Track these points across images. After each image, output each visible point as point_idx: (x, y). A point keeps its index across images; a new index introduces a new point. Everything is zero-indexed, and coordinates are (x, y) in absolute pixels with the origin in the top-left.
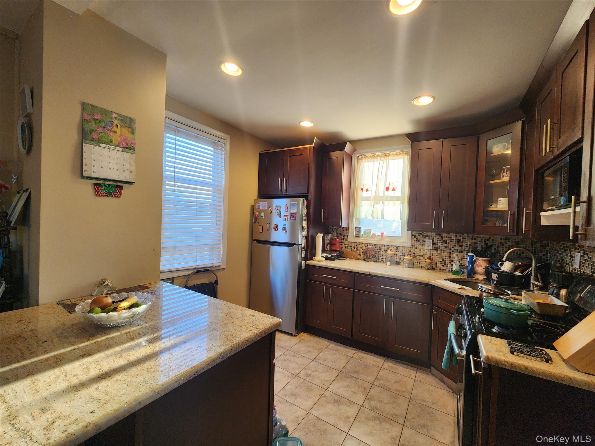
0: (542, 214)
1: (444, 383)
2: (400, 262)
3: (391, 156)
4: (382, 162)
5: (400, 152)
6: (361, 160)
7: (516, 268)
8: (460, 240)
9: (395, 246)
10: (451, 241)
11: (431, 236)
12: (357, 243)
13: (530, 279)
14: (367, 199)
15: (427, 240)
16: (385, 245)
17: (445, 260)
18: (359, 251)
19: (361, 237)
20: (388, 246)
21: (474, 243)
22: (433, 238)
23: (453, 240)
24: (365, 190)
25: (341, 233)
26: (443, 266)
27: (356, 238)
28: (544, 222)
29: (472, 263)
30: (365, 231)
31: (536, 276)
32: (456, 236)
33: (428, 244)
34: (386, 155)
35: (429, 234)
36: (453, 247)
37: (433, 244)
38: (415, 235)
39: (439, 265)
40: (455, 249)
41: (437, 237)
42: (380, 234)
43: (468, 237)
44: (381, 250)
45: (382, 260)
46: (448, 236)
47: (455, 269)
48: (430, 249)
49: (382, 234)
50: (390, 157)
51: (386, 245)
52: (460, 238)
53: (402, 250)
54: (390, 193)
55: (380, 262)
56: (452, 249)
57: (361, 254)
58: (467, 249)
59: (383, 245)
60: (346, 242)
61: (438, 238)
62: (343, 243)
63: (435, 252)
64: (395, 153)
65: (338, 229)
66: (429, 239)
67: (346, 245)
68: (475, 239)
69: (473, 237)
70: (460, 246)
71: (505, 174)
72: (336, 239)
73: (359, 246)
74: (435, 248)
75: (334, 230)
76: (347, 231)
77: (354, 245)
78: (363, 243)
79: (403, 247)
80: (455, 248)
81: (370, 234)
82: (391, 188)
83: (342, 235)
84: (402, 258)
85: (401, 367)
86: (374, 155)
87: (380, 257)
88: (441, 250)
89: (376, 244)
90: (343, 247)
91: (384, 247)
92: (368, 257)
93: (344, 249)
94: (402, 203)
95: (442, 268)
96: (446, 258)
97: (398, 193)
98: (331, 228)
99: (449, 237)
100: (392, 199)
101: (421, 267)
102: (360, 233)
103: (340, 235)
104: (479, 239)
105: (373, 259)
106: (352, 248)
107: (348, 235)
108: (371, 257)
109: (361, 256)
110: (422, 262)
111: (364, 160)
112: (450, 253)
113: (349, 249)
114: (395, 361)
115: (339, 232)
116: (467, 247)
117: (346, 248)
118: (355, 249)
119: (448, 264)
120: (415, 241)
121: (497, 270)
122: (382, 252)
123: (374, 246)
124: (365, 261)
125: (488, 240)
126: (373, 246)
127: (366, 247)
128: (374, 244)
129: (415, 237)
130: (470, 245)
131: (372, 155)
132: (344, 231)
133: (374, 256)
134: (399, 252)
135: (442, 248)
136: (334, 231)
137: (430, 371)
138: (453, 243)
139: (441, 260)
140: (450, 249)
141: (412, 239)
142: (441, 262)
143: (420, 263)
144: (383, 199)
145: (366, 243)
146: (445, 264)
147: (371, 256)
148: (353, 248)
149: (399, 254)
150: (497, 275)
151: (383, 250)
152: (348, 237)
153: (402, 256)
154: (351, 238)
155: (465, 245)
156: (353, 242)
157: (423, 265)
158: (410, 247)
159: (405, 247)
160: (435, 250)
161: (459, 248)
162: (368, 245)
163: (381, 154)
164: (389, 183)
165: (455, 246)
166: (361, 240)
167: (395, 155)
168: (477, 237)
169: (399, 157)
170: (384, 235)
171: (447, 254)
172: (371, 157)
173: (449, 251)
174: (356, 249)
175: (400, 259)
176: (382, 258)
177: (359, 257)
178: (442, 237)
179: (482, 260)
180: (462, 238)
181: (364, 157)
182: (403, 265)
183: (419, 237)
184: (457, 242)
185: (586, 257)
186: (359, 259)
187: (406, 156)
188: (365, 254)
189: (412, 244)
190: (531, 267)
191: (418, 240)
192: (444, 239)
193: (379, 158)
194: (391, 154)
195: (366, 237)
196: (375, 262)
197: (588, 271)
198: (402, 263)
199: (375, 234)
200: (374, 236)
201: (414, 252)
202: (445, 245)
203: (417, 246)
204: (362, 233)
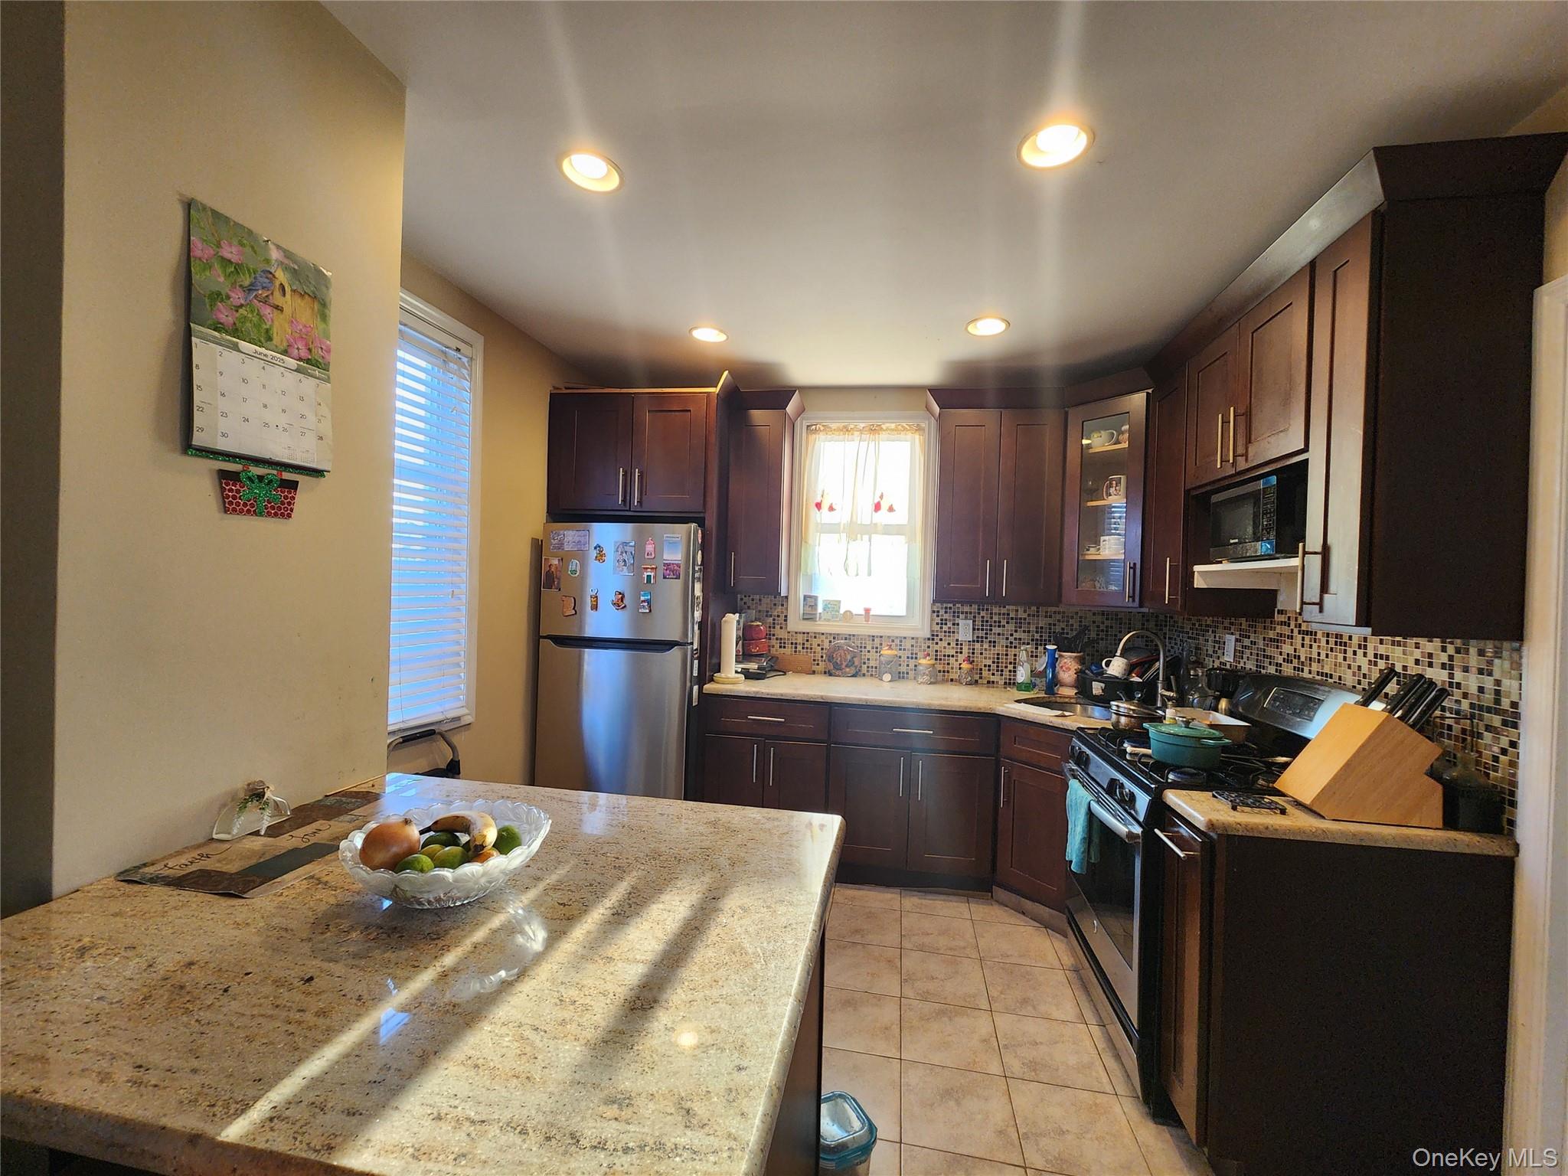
0: (1197, 568)
1: (1024, 914)
2: (908, 673)
3: (884, 433)
4: (864, 444)
5: (904, 424)
6: (814, 436)
7: (1131, 669)
8: (1025, 619)
9: (897, 637)
10: (1008, 623)
11: (971, 613)
12: (808, 633)
13: (1157, 688)
14: (833, 529)
15: (961, 622)
16: (873, 636)
17: (998, 663)
18: (815, 652)
19: (818, 619)
20: (881, 637)
21: (1050, 624)
22: (975, 617)
23: (1012, 618)
24: (825, 506)
25: (767, 612)
26: (993, 674)
27: (805, 622)
28: (1199, 583)
29: (1053, 663)
30: (826, 605)
31: (1167, 679)
32: (1017, 611)
33: (965, 631)
34: (874, 430)
35: (967, 609)
36: (1012, 635)
37: (974, 629)
38: (938, 612)
39: (985, 673)
40: (1015, 639)
41: (983, 613)
42: (863, 613)
43: (1038, 612)
44: (865, 647)
45: (868, 671)
46: (1003, 611)
47: (1023, 678)
48: (969, 641)
49: (867, 611)
50: (883, 435)
51: (877, 637)
52: (1025, 616)
53: (912, 646)
54: (883, 517)
55: (864, 675)
56: (1011, 639)
57: (818, 660)
58: (1037, 636)
59: (869, 636)
60: (780, 633)
61: (983, 617)
62: (774, 635)
63: (977, 646)
64: (893, 426)
65: (760, 600)
66: (966, 618)
67: (781, 639)
68: (1051, 617)
69: (1046, 612)
70: (1024, 632)
71: (1112, 490)
72: (758, 626)
73: (815, 642)
74: (978, 637)
75: (750, 603)
76: (782, 605)
77: (800, 639)
78: (823, 634)
79: (913, 638)
80: (1016, 635)
81: (838, 611)
82: (885, 506)
83: (771, 616)
84: (912, 663)
85: (936, 902)
86: (845, 427)
87: (864, 663)
88: (990, 642)
89: (854, 635)
90: (773, 647)
91: (873, 640)
92: (838, 667)
93: (776, 651)
94: (910, 542)
95: (992, 678)
96: (998, 659)
97: (901, 517)
98: (742, 599)
99: (1004, 614)
100: (889, 530)
101: (952, 680)
102: (816, 609)
103: (767, 616)
104: (1059, 617)
105: (848, 670)
106: (796, 648)
107: (786, 616)
108: (843, 666)
109: (818, 664)
110: (952, 668)
111: (822, 436)
112: (1007, 647)
113: (788, 650)
114: (919, 892)
115: (763, 607)
116: (1037, 632)
117: (780, 647)
118: (803, 648)
119: (1002, 671)
120: (937, 624)
121: (1100, 675)
122: (869, 652)
123: (850, 639)
124: (831, 675)
125: (1072, 617)
126: (846, 639)
127: (830, 642)
128: (850, 635)
129: (938, 616)
130: (1042, 628)
131: (840, 425)
132: (775, 605)
133: (851, 664)
134: (904, 650)
135: (991, 638)
136: (749, 608)
137: (992, 896)
138: (1011, 627)
139: (988, 662)
140: (1007, 639)
141: (932, 620)
142: (989, 666)
143: (948, 672)
144: (870, 530)
145: (831, 634)
146: (997, 671)
147: (845, 664)
148: (800, 648)
149: (904, 654)
150: (1103, 685)
151: (869, 648)
152: (786, 620)
153: (912, 658)
154: (795, 624)
155: (1033, 628)
156: (800, 633)
157: (955, 676)
158: (929, 639)
159: (917, 638)
160: (978, 642)
161: (1023, 636)
162: (834, 638)
163: (862, 425)
164: (880, 495)
165: (1016, 631)
166: (819, 626)
167: (893, 430)
168: (1055, 612)
169: (902, 436)
170: (872, 613)
171: (999, 649)
172: (839, 430)
173: (1004, 642)
174: (807, 648)
175: (908, 665)
176: (868, 667)
177: (815, 668)
178: (991, 614)
179: (1071, 657)
180: (1029, 615)
181: (822, 428)
182: (915, 678)
183: (946, 616)
184: (1019, 623)
185: (1247, 642)
186: (814, 672)
187: (917, 436)
188: (830, 658)
189: (932, 631)
190: (1157, 664)
191: (943, 622)
192: (995, 618)
193: (857, 433)
194: (884, 427)
195: (829, 620)
196: (853, 676)
197: (1250, 665)
198: (912, 674)
199: (850, 612)
200: (849, 615)
201: (937, 647)
202: (996, 630)
203: (941, 635)
204: (820, 609)
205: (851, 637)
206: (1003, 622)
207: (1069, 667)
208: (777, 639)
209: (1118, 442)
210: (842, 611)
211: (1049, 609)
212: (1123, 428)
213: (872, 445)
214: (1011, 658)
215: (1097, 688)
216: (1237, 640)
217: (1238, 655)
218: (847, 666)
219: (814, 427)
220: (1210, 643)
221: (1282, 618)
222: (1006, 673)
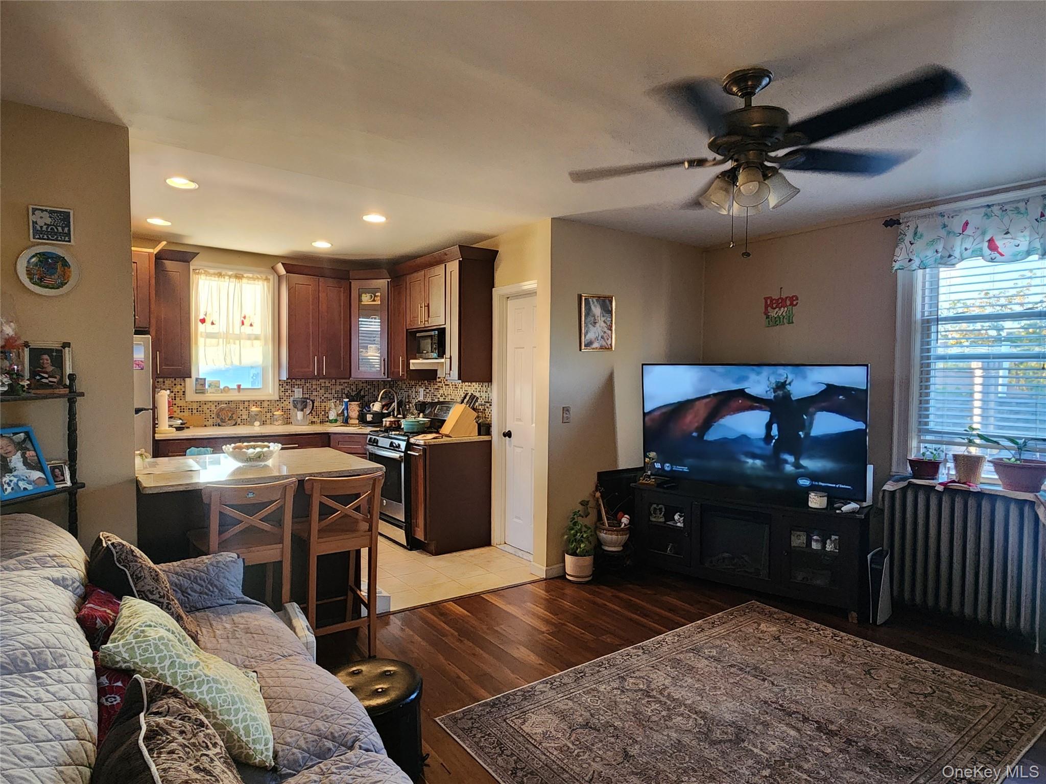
0: (412, 361)
2: (266, 421)
4: (232, 285)
5: (258, 275)
6: (198, 276)
7: (383, 406)
8: (330, 387)
9: (258, 401)
10: (321, 389)
11: (301, 385)
12: (200, 402)
14: (214, 336)
15: (296, 390)
16: (244, 401)
17: (316, 410)
18: (205, 414)
19: (206, 393)
20: (249, 401)
22: (303, 387)
23: (323, 387)
24: (208, 321)
26: (314, 416)
27: (197, 395)
28: (412, 367)
29: (346, 408)
30: (210, 383)
31: (398, 410)
32: (325, 383)
33: (298, 394)
34: (238, 277)
35: (298, 382)
36: (323, 396)
37: (303, 394)
38: (282, 385)
39: (310, 416)
40: (325, 398)
41: (307, 385)
42: (236, 387)
43: (335, 382)
44: (239, 408)
45: (242, 422)
46: (318, 382)
47: (333, 417)
49: (239, 386)
50: (244, 280)
51: (247, 401)
52: (329, 385)
53: (268, 405)
54: (246, 329)
55: (240, 424)
56: (323, 398)
58: (336, 396)
59: (241, 401)
60: (180, 403)
61: (308, 387)
62: (176, 404)
64: (251, 275)
65: (164, 382)
66: (298, 387)
68: (342, 385)
69: (339, 382)
70: (329, 393)
73: (205, 407)
77: (195, 406)
78: (210, 402)
79: (268, 401)
80: (325, 396)
81: (219, 387)
82: (247, 322)
84: (269, 415)
86: (218, 273)
87: (240, 417)
89: (232, 401)
91: (244, 403)
92: (223, 421)
94: (266, 344)
95: (314, 420)
97: (257, 330)
99: (318, 385)
100: (249, 337)
102: (205, 386)
104: (346, 385)
105: (229, 422)
107: (183, 392)
108: (226, 420)
111: (204, 277)
112: (321, 402)
113: (186, 414)
116: (335, 393)
117: (181, 412)
118: (197, 411)
120: (282, 391)
121: (370, 411)
122: (242, 410)
124: (219, 425)
126: (226, 403)
127: (216, 406)
129: (282, 387)
130: (338, 391)
131: (216, 271)
132: (175, 385)
133: (231, 418)
134: (264, 407)
135: (312, 397)
138: (322, 391)
140: (321, 398)
141: (280, 389)
144: (239, 338)
145: (216, 402)
146: (316, 415)
147: (227, 419)
148: (194, 411)
149: (264, 410)
150: (372, 416)
151: (241, 408)
153: (269, 412)
154: (191, 396)
155: (334, 391)
156: (194, 402)
158: (278, 400)
159: (271, 400)
161: (329, 396)
162: (218, 404)
163: (230, 273)
164: (243, 316)
165: (325, 393)
166: (210, 396)
167: (251, 278)
169: (256, 282)
170: (241, 387)
171: (317, 404)
172: (214, 274)
173: (319, 400)
174: (200, 411)
175: (266, 417)
176: (242, 419)
177: (206, 423)
178: (312, 385)
179: (355, 404)
180: (331, 384)
181: (203, 272)
182: (271, 424)
183: (287, 387)
184: (327, 388)
185: (428, 391)
186: (205, 426)
187: (265, 283)
188: (218, 415)
189: (280, 396)
190: (393, 404)
191: (286, 390)
192: (314, 387)
193: (227, 277)
194: (245, 275)
195: (213, 393)
196: (234, 425)
197: (429, 400)
198: (268, 421)
199: (228, 387)
200: (226, 390)
201: (282, 405)
202: (315, 393)
203: (285, 398)
204: (207, 387)
205: (229, 402)
206: (318, 389)
207: (354, 409)
208: (178, 407)
209: (374, 300)
210: (222, 387)
211: (341, 380)
212: (377, 294)
213: (238, 285)
214: (323, 408)
215: (369, 418)
216: (424, 390)
217: (425, 396)
218: (229, 420)
219: (197, 271)
220: (414, 393)
222: (321, 416)
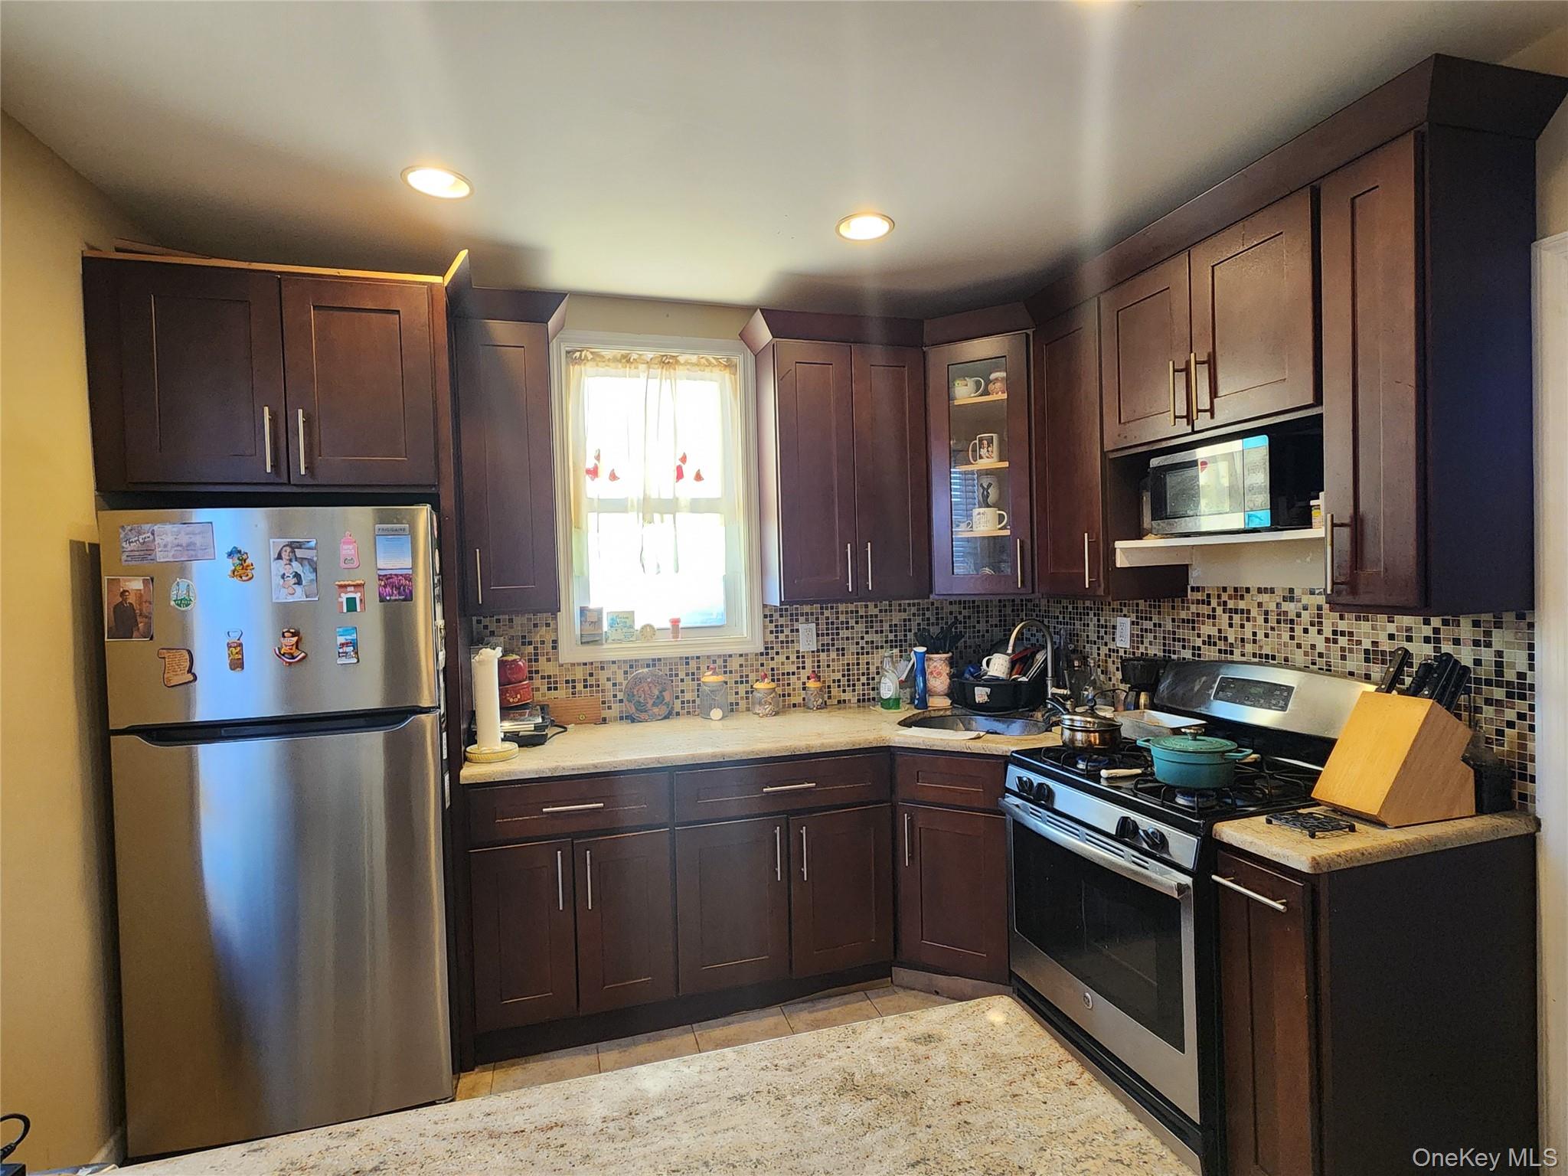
0: (1119, 545)
1: (937, 993)
2: (737, 704)
3: (681, 367)
4: (654, 383)
5: (710, 358)
6: (577, 367)
7: (1013, 667)
8: (876, 616)
9: (719, 656)
10: (857, 623)
11: (812, 614)
12: (592, 663)
13: (1047, 686)
14: (619, 506)
15: (802, 627)
16: (687, 658)
17: (849, 675)
18: (603, 691)
19: (604, 642)
20: (698, 658)
21: (905, 620)
22: (817, 619)
23: (862, 617)
24: (604, 473)
25: (524, 637)
26: (844, 691)
27: (586, 647)
28: (1120, 561)
29: (919, 672)
30: (612, 619)
32: (866, 606)
33: (807, 638)
34: (667, 363)
35: (807, 609)
36: (862, 638)
37: (818, 635)
38: (771, 616)
39: (835, 691)
40: (867, 643)
41: (827, 613)
42: (668, 625)
43: (890, 605)
44: (676, 675)
45: (683, 708)
46: (851, 607)
47: (891, 693)
48: (813, 652)
49: (675, 622)
50: (681, 371)
51: (692, 658)
52: (876, 611)
53: (741, 666)
54: (688, 489)
55: (678, 714)
56: (862, 643)
57: (609, 701)
58: (891, 637)
59: (681, 658)
60: (545, 667)
61: (827, 618)
62: (537, 672)
63: (823, 656)
64: (694, 358)
65: (511, 620)
66: (807, 621)
67: (549, 677)
68: (905, 611)
69: (900, 605)
70: (877, 632)
71: (984, 451)
72: (515, 660)
73: (603, 676)
74: (823, 645)
75: (493, 627)
76: (548, 625)
77: (579, 674)
78: (614, 662)
79: (741, 655)
80: (868, 638)
81: (632, 627)
82: (689, 471)
83: (530, 643)
84: (743, 689)
86: (624, 357)
87: (677, 697)
88: (838, 649)
89: (659, 660)
90: (538, 689)
91: (687, 664)
92: (641, 708)
93: (543, 695)
94: (728, 518)
95: (844, 696)
96: (849, 670)
97: (712, 488)
98: (479, 622)
99: (852, 612)
100: (696, 506)
101: (794, 705)
102: (601, 627)
103: (523, 644)
104: (913, 610)
105: (656, 710)
106: (574, 687)
107: (555, 642)
108: (649, 706)
109: (610, 708)
110: (794, 689)
111: (589, 368)
112: (858, 654)
113: (562, 693)
115: (517, 631)
116: (891, 632)
117: (549, 689)
118: (585, 687)
119: (854, 685)
120: (771, 632)
121: (980, 679)
122: (682, 680)
123: (654, 665)
124: (633, 721)
125: (928, 609)
126: (648, 666)
127: (626, 673)
128: (654, 660)
129: (771, 622)
130: (896, 625)
131: (618, 353)
132: (535, 625)
133: (660, 700)
134: (731, 672)
135: (839, 644)
136: (492, 633)
137: (892, 981)
138: (861, 627)
139: (838, 676)
140: (858, 643)
141: (765, 627)
142: (839, 681)
143: (789, 695)
144: (670, 507)
145: (625, 662)
146: (849, 686)
147: (651, 702)
148: (580, 686)
149: (731, 679)
150: (988, 690)
151: (682, 675)
152: (555, 648)
153: (742, 682)
154: (571, 652)
155: (886, 627)
156: (579, 664)
157: (798, 700)
158: (762, 654)
159: (747, 655)
160: (823, 651)
161: (876, 638)
162: (631, 667)
163: (648, 355)
164: (680, 456)
165: (867, 633)
166: (608, 652)
167: (693, 364)
168: (909, 605)
169: (707, 373)
170: (681, 625)
171: (850, 658)
172: (615, 360)
173: (853, 648)
174: (591, 686)
175: (737, 693)
176: (683, 702)
177: (606, 713)
178: (837, 613)
179: (940, 659)
180: (881, 611)
181: (590, 356)
182: (748, 710)
183: (782, 621)
184: (870, 621)
185: (1148, 625)
186: (604, 720)
187: (727, 374)
188: (630, 696)
189: (766, 643)
191: (779, 629)
192: (842, 618)
193: (642, 367)
194: (682, 359)
195: (620, 641)
196: (666, 718)
197: (1155, 650)
198: (743, 704)
199: (651, 626)
200: (649, 631)
201: (772, 664)
202: (844, 633)
203: (777, 647)
204: (605, 627)
205: (655, 662)
206: (852, 623)
207: (939, 673)
208: (543, 677)
209: (988, 393)
210: (638, 626)
211: (902, 602)
212: (993, 376)
213: (666, 384)
214: (863, 668)
215: (981, 694)
216: (1133, 623)
217: (1138, 639)
218: (654, 704)
219: (577, 354)
220: (1091, 627)
221: (1199, 596)
222: (860, 687)
